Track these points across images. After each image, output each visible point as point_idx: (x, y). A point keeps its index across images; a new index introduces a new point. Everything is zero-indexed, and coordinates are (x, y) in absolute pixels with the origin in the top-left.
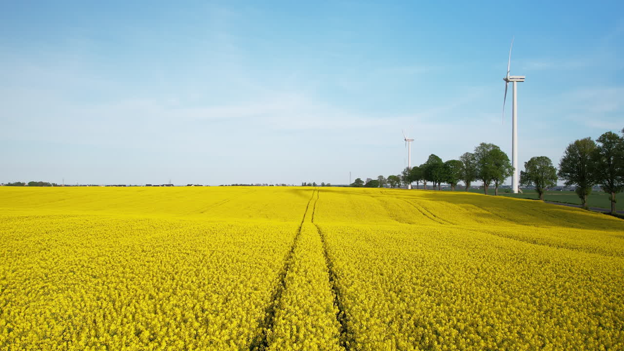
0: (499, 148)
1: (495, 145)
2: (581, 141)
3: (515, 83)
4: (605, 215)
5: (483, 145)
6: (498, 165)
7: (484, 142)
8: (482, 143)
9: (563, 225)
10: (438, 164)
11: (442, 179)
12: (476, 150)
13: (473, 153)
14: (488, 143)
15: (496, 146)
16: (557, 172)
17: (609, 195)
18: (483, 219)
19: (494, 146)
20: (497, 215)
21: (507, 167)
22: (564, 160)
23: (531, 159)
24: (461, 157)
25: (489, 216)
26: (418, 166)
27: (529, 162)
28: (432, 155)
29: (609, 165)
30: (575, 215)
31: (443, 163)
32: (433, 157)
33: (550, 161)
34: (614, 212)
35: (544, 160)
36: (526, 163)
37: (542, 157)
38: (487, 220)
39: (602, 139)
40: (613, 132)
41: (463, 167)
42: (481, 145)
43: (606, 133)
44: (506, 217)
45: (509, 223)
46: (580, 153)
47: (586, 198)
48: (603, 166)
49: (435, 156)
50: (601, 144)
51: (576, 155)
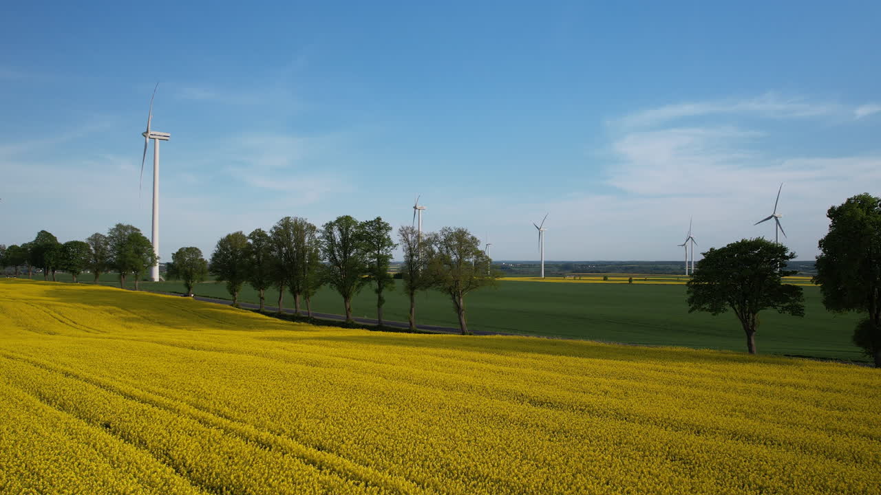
0: (139, 230)
1: (135, 227)
2: (233, 235)
3: (157, 141)
4: (254, 313)
5: (119, 227)
6: (138, 252)
7: (122, 223)
8: (118, 223)
9: (214, 327)
10: (51, 245)
11: (60, 266)
12: (111, 233)
13: (107, 236)
14: (125, 224)
15: (136, 229)
16: (208, 267)
17: (257, 292)
18: (131, 324)
19: (133, 228)
20: (144, 317)
21: (149, 255)
22: (215, 254)
23: (180, 250)
24: (89, 239)
25: (138, 320)
26: (20, 246)
27: (177, 253)
28: (43, 231)
29: (259, 262)
30: (226, 314)
31: (59, 244)
32: (44, 235)
33: (200, 252)
34: (263, 309)
35: (194, 251)
36: (174, 254)
37: (191, 248)
38: (135, 324)
39: (252, 236)
40: (262, 230)
41: (90, 252)
42: (117, 226)
43: (256, 230)
44: (156, 321)
45: (159, 328)
46: (231, 248)
47: (237, 295)
48: (253, 263)
49: (47, 233)
50: (251, 241)
51: (227, 250)
